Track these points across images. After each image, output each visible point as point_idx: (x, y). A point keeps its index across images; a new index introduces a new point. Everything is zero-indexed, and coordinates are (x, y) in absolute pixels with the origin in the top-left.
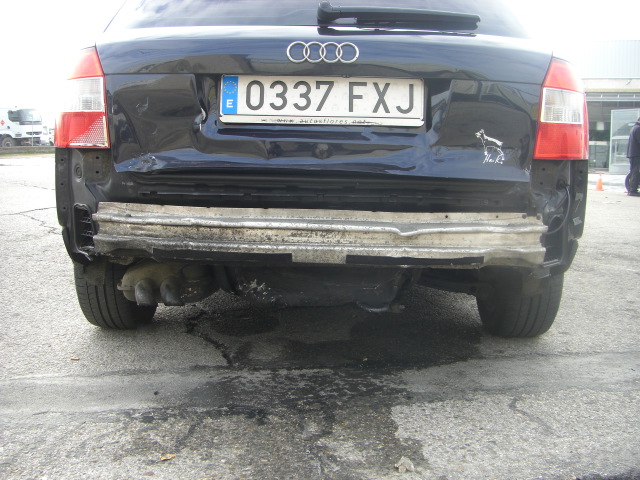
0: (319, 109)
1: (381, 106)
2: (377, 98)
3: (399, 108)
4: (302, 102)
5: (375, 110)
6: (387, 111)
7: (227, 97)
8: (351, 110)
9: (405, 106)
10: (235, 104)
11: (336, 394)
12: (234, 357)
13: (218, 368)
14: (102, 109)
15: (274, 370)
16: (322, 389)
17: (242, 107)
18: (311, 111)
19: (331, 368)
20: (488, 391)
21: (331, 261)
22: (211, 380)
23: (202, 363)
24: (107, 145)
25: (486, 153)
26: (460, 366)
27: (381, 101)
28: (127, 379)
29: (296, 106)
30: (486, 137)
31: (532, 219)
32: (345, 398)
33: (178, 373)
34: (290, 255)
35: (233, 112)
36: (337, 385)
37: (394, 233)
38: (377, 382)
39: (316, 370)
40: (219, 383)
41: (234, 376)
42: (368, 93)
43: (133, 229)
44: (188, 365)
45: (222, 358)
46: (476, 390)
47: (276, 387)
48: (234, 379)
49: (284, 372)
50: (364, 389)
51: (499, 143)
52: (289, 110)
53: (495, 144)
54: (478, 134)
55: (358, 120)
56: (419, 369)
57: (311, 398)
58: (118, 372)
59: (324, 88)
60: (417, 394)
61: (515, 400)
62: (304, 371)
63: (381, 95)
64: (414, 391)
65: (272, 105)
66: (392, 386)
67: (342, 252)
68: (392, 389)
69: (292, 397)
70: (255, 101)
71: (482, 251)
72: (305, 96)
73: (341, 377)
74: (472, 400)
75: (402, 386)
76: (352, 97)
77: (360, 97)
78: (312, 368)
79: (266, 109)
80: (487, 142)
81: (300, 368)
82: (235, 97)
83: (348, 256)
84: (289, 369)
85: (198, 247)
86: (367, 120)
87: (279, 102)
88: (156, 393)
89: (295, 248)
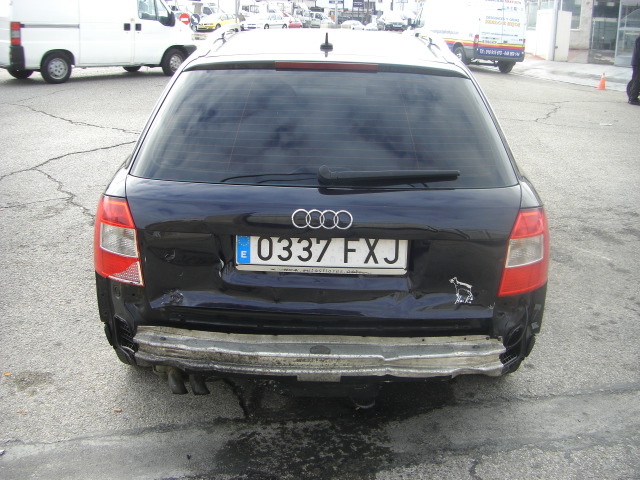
0: (319, 260)
1: (371, 258)
2: (368, 251)
3: (386, 260)
4: (305, 255)
5: (366, 261)
6: (376, 262)
7: (241, 249)
8: (346, 261)
9: (391, 258)
10: (248, 255)
11: (332, 455)
12: (249, 406)
13: (237, 421)
14: (137, 256)
15: (283, 423)
16: (322, 449)
17: (254, 258)
18: (312, 262)
19: (330, 420)
20: (456, 451)
21: (329, 380)
22: (232, 438)
23: (224, 415)
24: (141, 283)
25: (457, 295)
26: (435, 415)
27: (372, 254)
28: (164, 437)
29: (300, 257)
30: (458, 282)
31: (494, 341)
32: (340, 461)
33: (204, 429)
34: (296, 377)
35: (247, 262)
36: (334, 442)
37: (381, 360)
38: (365, 438)
39: (317, 422)
40: (239, 442)
41: (250, 431)
42: (360, 247)
43: (168, 351)
44: (212, 417)
45: (239, 408)
46: (445, 450)
47: (284, 446)
48: (250, 436)
49: (290, 425)
50: (355, 448)
51: (469, 287)
52: (294, 261)
53: (466, 287)
54: (452, 281)
55: (351, 270)
56: (402, 420)
57: (313, 461)
58: (155, 428)
59: (323, 243)
60: (397, 455)
61: (476, 463)
62: (308, 423)
63: (372, 249)
64: (396, 451)
65: (280, 257)
66: (379, 444)
67: (337, 374)
68: (379, 448)
69: (298, 460)
70: (265, 253)
71: (451, 371)
72: (307, 249)
73: (336, 431)
74: (441, 463)
75: (386, 445)
76: (347, 250)
77: (354, 250)
78: (313, 420)
79: (274, 260)
80: (459, 286)
81: (304, 420)
82: (248, 249)
83: (342, 377)
84: (295, 422)
85: (221, 369)
86: (359, 270)
87: (285, 254)
88: (189, 457)
89: (300, 371)
